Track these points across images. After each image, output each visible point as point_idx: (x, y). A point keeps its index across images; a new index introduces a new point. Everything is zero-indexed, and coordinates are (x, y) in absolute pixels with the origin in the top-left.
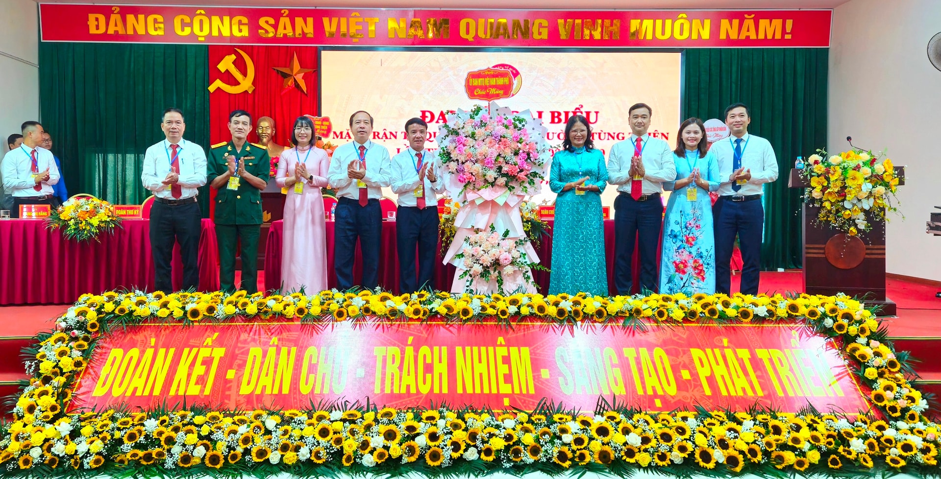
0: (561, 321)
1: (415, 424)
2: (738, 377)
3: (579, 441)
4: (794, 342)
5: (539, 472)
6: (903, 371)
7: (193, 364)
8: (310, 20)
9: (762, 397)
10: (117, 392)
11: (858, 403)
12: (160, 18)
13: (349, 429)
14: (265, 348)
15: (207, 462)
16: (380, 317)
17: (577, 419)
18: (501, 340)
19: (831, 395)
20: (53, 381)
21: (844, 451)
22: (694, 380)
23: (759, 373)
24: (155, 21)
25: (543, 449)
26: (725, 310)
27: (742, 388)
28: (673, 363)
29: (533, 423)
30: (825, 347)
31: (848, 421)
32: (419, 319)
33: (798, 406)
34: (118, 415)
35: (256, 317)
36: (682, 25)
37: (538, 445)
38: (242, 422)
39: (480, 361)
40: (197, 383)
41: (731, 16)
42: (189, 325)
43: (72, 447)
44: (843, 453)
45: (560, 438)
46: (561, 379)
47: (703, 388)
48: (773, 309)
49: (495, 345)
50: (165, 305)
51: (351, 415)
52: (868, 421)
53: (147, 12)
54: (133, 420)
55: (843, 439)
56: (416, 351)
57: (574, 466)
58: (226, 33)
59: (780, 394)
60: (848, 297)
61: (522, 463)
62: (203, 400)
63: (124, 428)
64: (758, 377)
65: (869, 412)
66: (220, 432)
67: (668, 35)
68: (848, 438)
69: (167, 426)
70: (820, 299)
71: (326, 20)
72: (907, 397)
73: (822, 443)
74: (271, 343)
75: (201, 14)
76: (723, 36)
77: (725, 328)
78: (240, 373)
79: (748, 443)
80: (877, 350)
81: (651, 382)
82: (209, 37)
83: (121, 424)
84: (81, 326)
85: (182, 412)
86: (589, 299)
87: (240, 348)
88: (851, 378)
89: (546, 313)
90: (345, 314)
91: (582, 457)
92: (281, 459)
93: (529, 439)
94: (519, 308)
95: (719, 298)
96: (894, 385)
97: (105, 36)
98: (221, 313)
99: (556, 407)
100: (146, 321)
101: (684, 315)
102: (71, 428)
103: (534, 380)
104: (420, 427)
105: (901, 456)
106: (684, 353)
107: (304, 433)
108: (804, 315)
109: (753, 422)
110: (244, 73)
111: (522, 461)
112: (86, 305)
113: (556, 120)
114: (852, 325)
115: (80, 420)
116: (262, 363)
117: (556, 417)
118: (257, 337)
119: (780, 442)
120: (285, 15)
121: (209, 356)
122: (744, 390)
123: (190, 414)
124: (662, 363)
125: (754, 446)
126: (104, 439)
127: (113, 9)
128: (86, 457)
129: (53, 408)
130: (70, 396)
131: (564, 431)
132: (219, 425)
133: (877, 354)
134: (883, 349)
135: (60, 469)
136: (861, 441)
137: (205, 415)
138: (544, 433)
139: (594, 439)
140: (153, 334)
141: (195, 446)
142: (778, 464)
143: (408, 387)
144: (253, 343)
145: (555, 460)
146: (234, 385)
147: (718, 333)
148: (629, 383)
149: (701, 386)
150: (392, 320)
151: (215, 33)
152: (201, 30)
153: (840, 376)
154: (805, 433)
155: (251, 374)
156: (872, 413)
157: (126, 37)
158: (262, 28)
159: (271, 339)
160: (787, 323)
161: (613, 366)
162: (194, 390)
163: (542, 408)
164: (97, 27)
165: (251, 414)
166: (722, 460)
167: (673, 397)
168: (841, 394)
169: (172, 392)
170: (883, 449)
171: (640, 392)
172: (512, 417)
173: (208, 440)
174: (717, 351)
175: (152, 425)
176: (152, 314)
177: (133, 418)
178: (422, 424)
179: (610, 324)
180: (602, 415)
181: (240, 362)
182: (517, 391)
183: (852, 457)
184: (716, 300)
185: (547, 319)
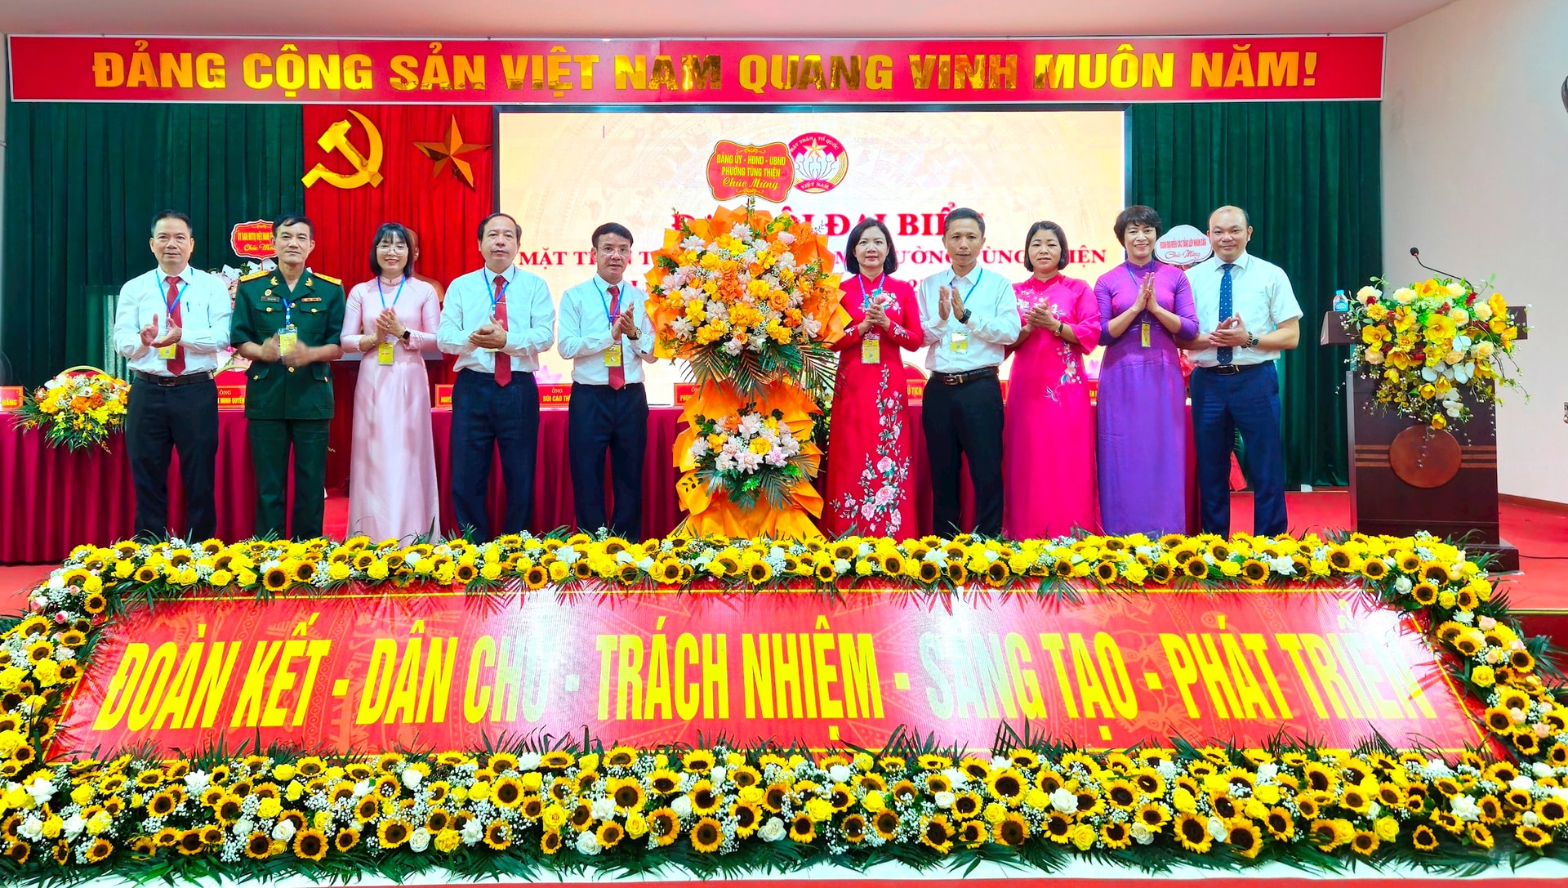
0: (929, 586)
1: (671, 775)
2: (1247, 684)
3: (965, 804)
4: (1344, 620)
5: (896, 861)
6: (1539, 671)
7: (273, 670)
8: (480, 61)
9: (1289, 721)
10: (136, 723)
11: (1460, 729)
12: (218, 59)
13: (552, 786)
14: (402, 639)
15: (297, 849)
16: (606, 581)
17: (961, 763)
18: (822, 621)
19: (1413, 715)
20: (23, 704)
21: (1442, 818)
22: (1168, 690)
23: (1283, 677)
24: (211, 64)
25: (902, 819)
26: (1219, 563)
27: (1254, 705)
28: (1130, 661)
29: (882, 771)
30: (1398, 629)
31: (1446, 764)
32: (675, 585)
33: (1355, 736)
34: (137, 765)
35: (385, 584)
36: (1125, 63)
37: (893, 813)
38: (361, 775)
39: (786, 660)
40: (280, 705)
41: (1209, 47)
42: (266, 600)
43: (54, 824)
44: (1439, 822)
45: (931, 799)
46: (930, 692)
47: (1184, 705)
48: (1304, 561)
49: (811, 629)
50: (223, 564)
51: (556, 760)
52: (1482, 763)
53: (197, 48)
54: (165, 774)
55: (1438, 796)
56: (672, 642)
57: (958, 850)
58: (333, 83)
59: (1322, 714)
60: (1437, 539)
61: (865, 845)
62: (290, 735)
63: (149, 789)
64: (1281, 684)
65: (1482, 745)
66: (321, 794)
67: (1100, 81)
68: (1448, 795)
69: (225, 785)
70: (1386, 542)
71: (506, 61)
72: (1549, 718)
73: (1402, 804)
74: (413, 631)
75: (289, 51)
76: (1196, 82)
77: (1221, 596)
78: (357, 686)
79: (1268, 806)
80: (1493, 634)
81: (1092, 695)
82: (304, 91)
83: (143, 781)
84: (74, 603)
85: (253, 758)
86: (977, 545)
87: (356, 641)
88: (1447, 684)
89: (901, 571)
90: (545, 577)
91: (972, 833)
92: (431, 843)
93: (875, 801)
94: (853, 563)
95: (1207, 543)
96: (1525, 697)
97: (123, 91)
98: (323, 577)
99: (923, 742)
100: (189, 593)
101: (1146, 573)
102: (54, 790)
103: (882, 693)
104: (681, 781)
105: (1542, 827)
106: (1149, 641)
107: (471, 794)
108: (1359, 572)
109: (1275, 767)
110: (365, 152)
111: (863, 841)
112: (84, 565)
113: (909, 229)
114: (1446, 589)
115: (71, 774)
116: (397, 667)
117: (924, 761)
118: (387, 620)
119: (1325, 803)
120: (435, 52)
121: (301, 654)
122: (1257, 708)
123: (267, 762)
124: (1111, 660)
125: (1279, 810)
126: (112, 809)
127: (137, 43)
128: (81, 842)
129: (22, 754)
130: (52, 731)
131: (938, 786)
132: (320, 780)
133: (1493, 642)
134: (1502, 631)
135: (34, 865)
136: (1471, 799)
137: (294, 764)
138: (903, 791)
139: (992, 800)
140: (202, 618)
141: (276, 820)
142: (1325, 842)
143: (658, 708)
144: (379, 631)
145: (923, 839)
146: (346, 707)
147: (1206, 603)
148: (1052, 698)
149: (1181, 700)
150: (627, 587)
151: (315, 84)
152: (291, 79)
153: (1428, 681)
154: (1370, 787)
155: (377, 688)
156: (1488, 748)
157: (159, 93)
158: (396, 75)
159: (412, 622)
160: (1329, 586)
161: (1023, 666)
162: (274, 717)
163: (899, 743)
164: (109, 76)
165: (377, 760)
166: (1223, 837)
167: (1132, 723)
168: (1430, 713)
169: (236, 722)
170: (1509, 814)
171: (1073, 713)
172: (844, 761)
173: (300, 809)
174: (1207, 638)
175: (198, 783)
176: (200, 580)
177: (165, 769)
178: (683, 776)
179: (1014, 591)
180: (1006, 756)
181: (359, 666)
182: (852, 714)
183: (1456, 829)
184: (1203, 546)
185: (901, 581)
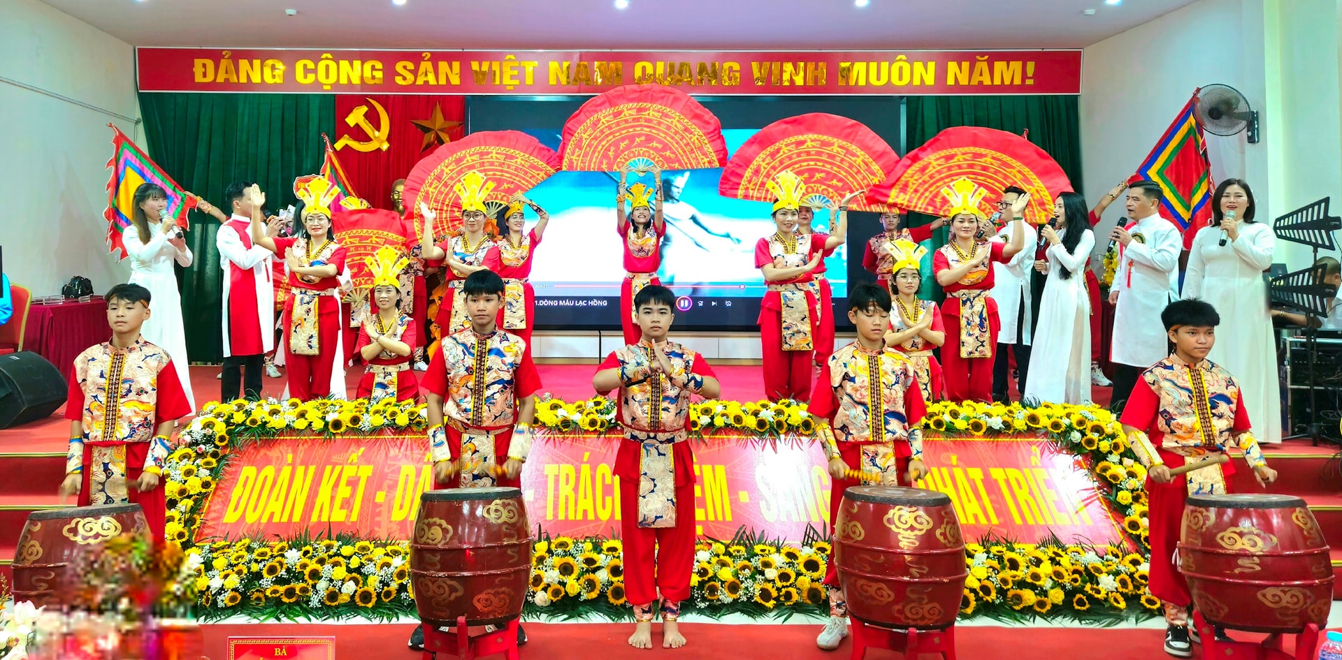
0: (763, 434)
1: (594, 556)
2: (969, 501)
3: (784, 577)
4: (1035, 460)
5: (738, 613)
7: (336, 485)
8: (456, 65)
9: (996, 525)
10: (251, 518)
11: (1108, 532)
12: (279, 64)
14: (419, 465)
15: (357, 600)
16: (550, 429)
17: (782, 550)
19: (1077, 522)
20: (179, 505)
21: (1092, 589)
23: (994, 497)
24: (274, 67)
25: (743, 586)
26: (953, 420)
27: (974, 515)
29: (730, 555)
30: (1072, 467)
31: (1096, 554)
32: (595, 431)
33: (1039, 535)
34: (255, 545)
35: (407, 429)
36: (901, 68)
37: (737, 581)
38: (396, 553)
40: (342, 507)
42: (330, 439)
44: (1090, 592)
45: (762, 573)
46: (762, 505)
48: (1009, 420)
50: (302, 415)
52: (1120, 554)
53: (263, 56)
54: (272, 550)
55: (1090, 575)
56: (595, 469)
57: (779, 605)
58: (357, 80)
59: (1018, 521)
61: (719, 602)
62: (349, 527)
63: (262, 560)
64: (992, 502)
65: (1121, 542)
66: (372, 564)
67: (884, 81)
68: (1097, 574)
69: (311, 558)
73: (1067, 580)
75: (327, 58)
76: (951, 82)
77: (954, 442)
78: (391, 495)
79: (980, 580)
80: (1131, 469)
82: (337, 85)
83: (259, 555)
84: (209, 439)
85: (327, 542)
87: (390, 466)
88: (1101, 503)
89: (743, 424)
91: (788, 596)
93: (726, 574)
95: (946, 407)
98: (367, 424)
99: (757, 536)
100: (280, 434)
102: (203, 559)
103: (731, 504)
104: (601, 559)
108: (1046, 427)
109: (986, 555)
111: (718, 600)
112: (213, 415)
114: (1103, 440)
115: (212, 551)
116: (416, 484)
117: (757, 549)
118: (408, 453)
119: (1017, 579)
120: (426, 58)
121: (354, 474)
122: (976, 517)
123: (336, 544)
125: (987, 583)
126: (240, 573)
128: (220, 594)
129: (180, 535)
130: (198, 522)
131: (767, 565)
132: (371, 556)
133: (1132, 475)
136: (1111, 577)
137: (354, 545)
138: (744, 568)
139: (801, 574)
140: (290, 450)
141: (343, 581)
142: (1015, 604)
143: (585, 512)
144: (404, 460)
145: (757, 599)
146: (384, 509)
147: (946, 448)
150: (564, 433)
153: (1089, 501)
154: (1046, 568)
155: (403, 497)
156: (1126, 545)
157: (238, 86)
158: (399, 74)
160: (1025, 437)
162: (339, 516)
163: (742, 537)
164: (205, 75)
168: (1089, 522)
169: (314, 518)
170: (1137, 587)
172: (706, 548)
173: (358, 573)
174: (944, 470)
175: (293, 557)
176: (287, 425)
177: (272, 548)
178: (602, 556)
180: (811, 546)
181: (391, 482)
182: (711, 518)
183: (1101, 596)
184: (943, 409)
185: (744, 431)
